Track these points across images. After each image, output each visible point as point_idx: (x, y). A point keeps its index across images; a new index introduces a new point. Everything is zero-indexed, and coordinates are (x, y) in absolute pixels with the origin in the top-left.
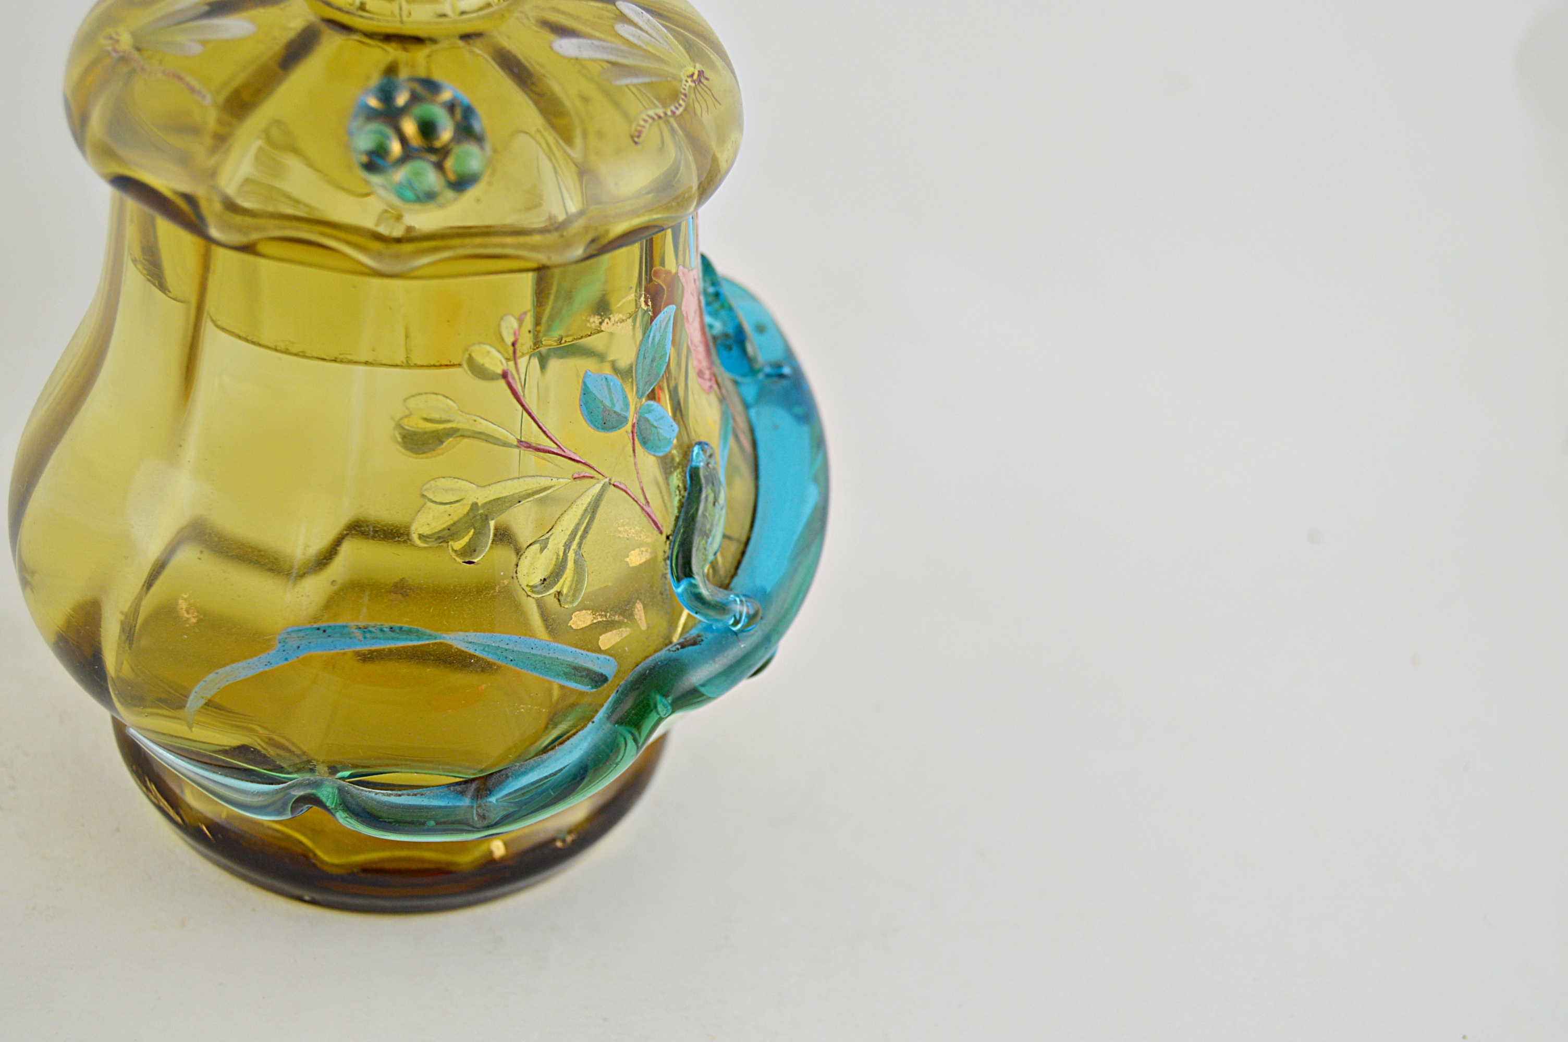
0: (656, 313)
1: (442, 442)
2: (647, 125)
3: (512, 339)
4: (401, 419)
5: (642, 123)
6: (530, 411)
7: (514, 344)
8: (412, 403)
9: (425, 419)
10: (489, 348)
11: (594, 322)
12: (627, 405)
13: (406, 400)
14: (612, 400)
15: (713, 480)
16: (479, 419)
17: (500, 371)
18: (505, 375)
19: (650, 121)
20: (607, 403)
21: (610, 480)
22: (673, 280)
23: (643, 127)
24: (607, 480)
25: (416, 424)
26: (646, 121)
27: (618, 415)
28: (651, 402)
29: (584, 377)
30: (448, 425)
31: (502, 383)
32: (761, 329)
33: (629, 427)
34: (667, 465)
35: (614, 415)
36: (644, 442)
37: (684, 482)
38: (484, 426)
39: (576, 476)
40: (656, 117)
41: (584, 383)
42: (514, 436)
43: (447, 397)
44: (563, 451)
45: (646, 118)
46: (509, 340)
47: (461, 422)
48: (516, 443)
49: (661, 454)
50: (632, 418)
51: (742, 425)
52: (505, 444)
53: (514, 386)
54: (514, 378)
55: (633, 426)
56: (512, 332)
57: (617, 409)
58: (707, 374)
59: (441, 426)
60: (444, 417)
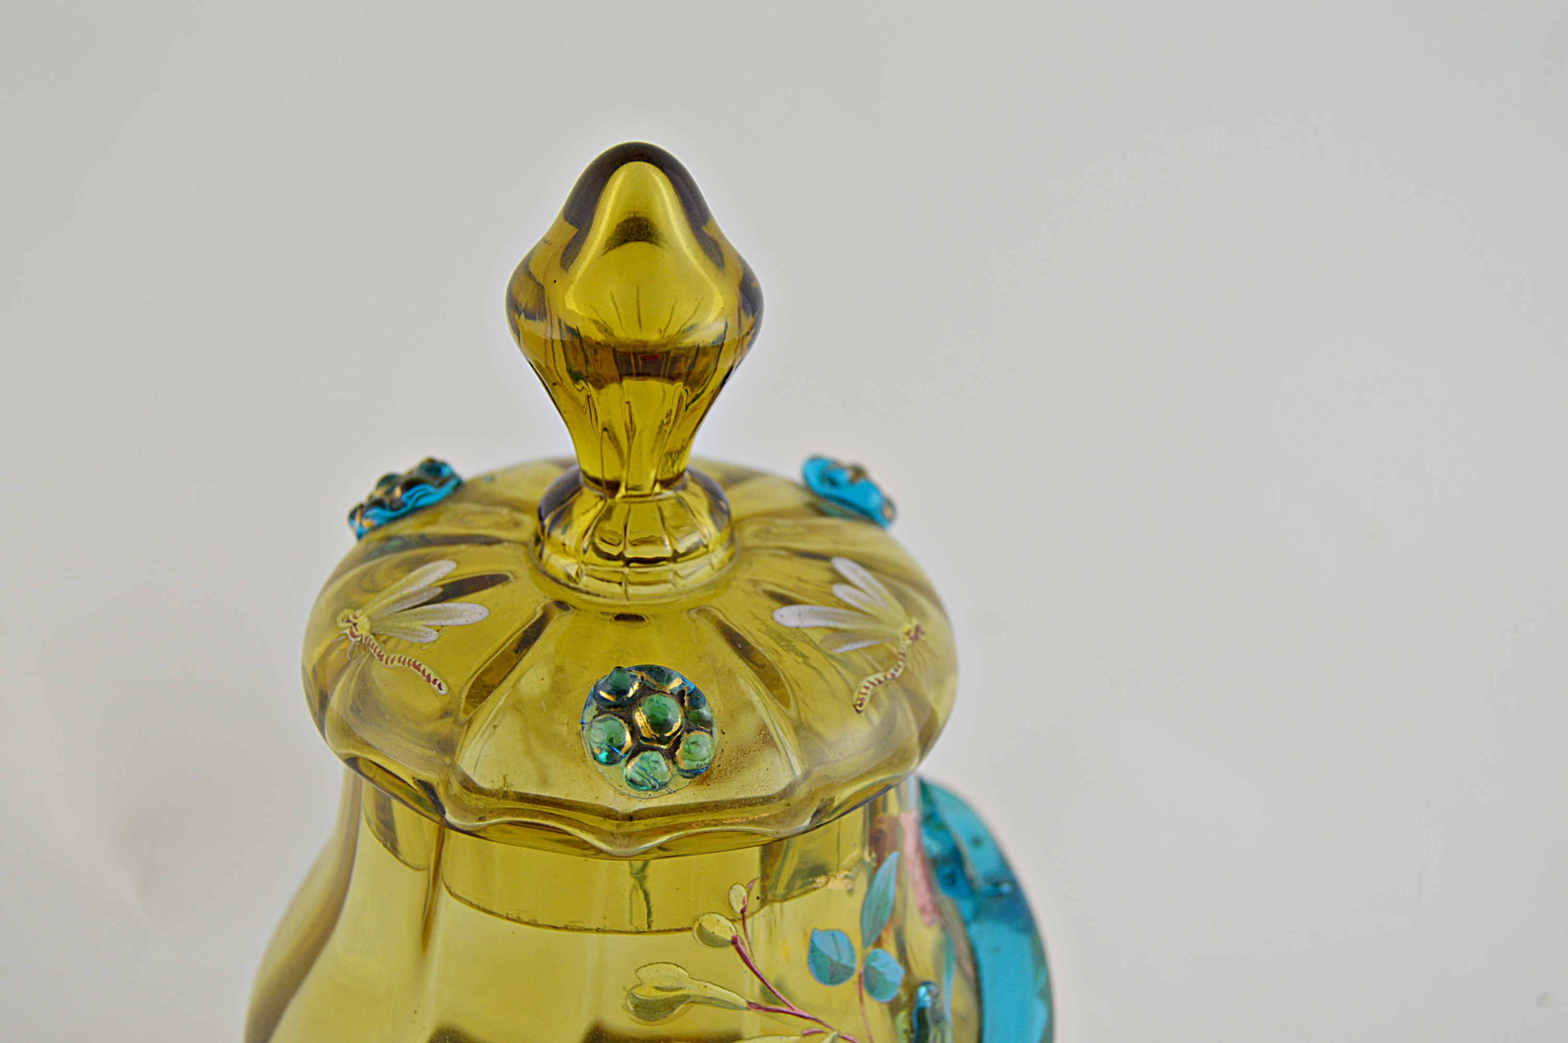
0: (880, 861)
1: (674, 1009)
2: (869, 692)
3: (741, 907)
4: (633, 988)
5: (863, 690)
6: (759, 973)
7: (743, 911)
8: (643, 973)
9: (657, 988)
10: (718, 917)
11: (820, 882)
12: (853, 956)
13: (637, 971)
14: (839, 954)
15: (939, 1020)
16: (709, 985)
17: (729, 938)
18: (734, 942)
19: (871, 687)
20: (835, 957)
21: (839, 1032)
22: (895, 824)
23: (865, 694)
24: (835, 1033)
25: (649, 993)
26: (867, 688)
27: (845, 967)
28: (877, 950)
29: (812, 936)
30: (680, 993)
31: (732, 949)
32: (977, 842)
33: (855, 978)
34: (894, 1007)
35: (841, 968)
36: (872, 990)
37: (911, 1024)
38: (715, 991)
39: (805, 1032)
40: (877, 683)
41: (812, 941)
42: (744, 998)
43: (678, 966)
44: (793, 1009)
45: (867, 685)
46: (738, 908)
47: (693, 989)
48: (746, 1005)
49: (887, 999)
50: (858, 968)
51: (963, 949)
52: (736, 1007)
53: (743, 951)
54: (743, 943)
55: (860, 976)
56: (741, 899)
57: (845, 961)
58: (929, 908)
59: (673, 994)
60: (675, 985)
